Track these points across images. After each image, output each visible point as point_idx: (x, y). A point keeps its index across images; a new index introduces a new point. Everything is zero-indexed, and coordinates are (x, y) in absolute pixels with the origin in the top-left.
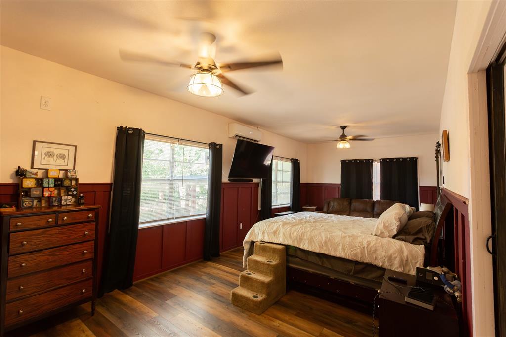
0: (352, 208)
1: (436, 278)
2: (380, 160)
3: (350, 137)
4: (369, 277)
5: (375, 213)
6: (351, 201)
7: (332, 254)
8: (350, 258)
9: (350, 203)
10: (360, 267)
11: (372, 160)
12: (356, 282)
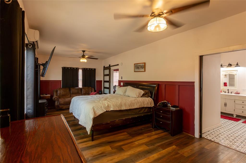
0: (71, 92)
1: (165, 104)
2: (82, 68)
3: (87, 56)
4: (141, 112)
5: (82, 93)
6: (70, 89)
7: (133, 108)
8: (138, 107)
9: (70, 90)
10: (140, 109)
11: (79, 68)
12: (138, 116)
